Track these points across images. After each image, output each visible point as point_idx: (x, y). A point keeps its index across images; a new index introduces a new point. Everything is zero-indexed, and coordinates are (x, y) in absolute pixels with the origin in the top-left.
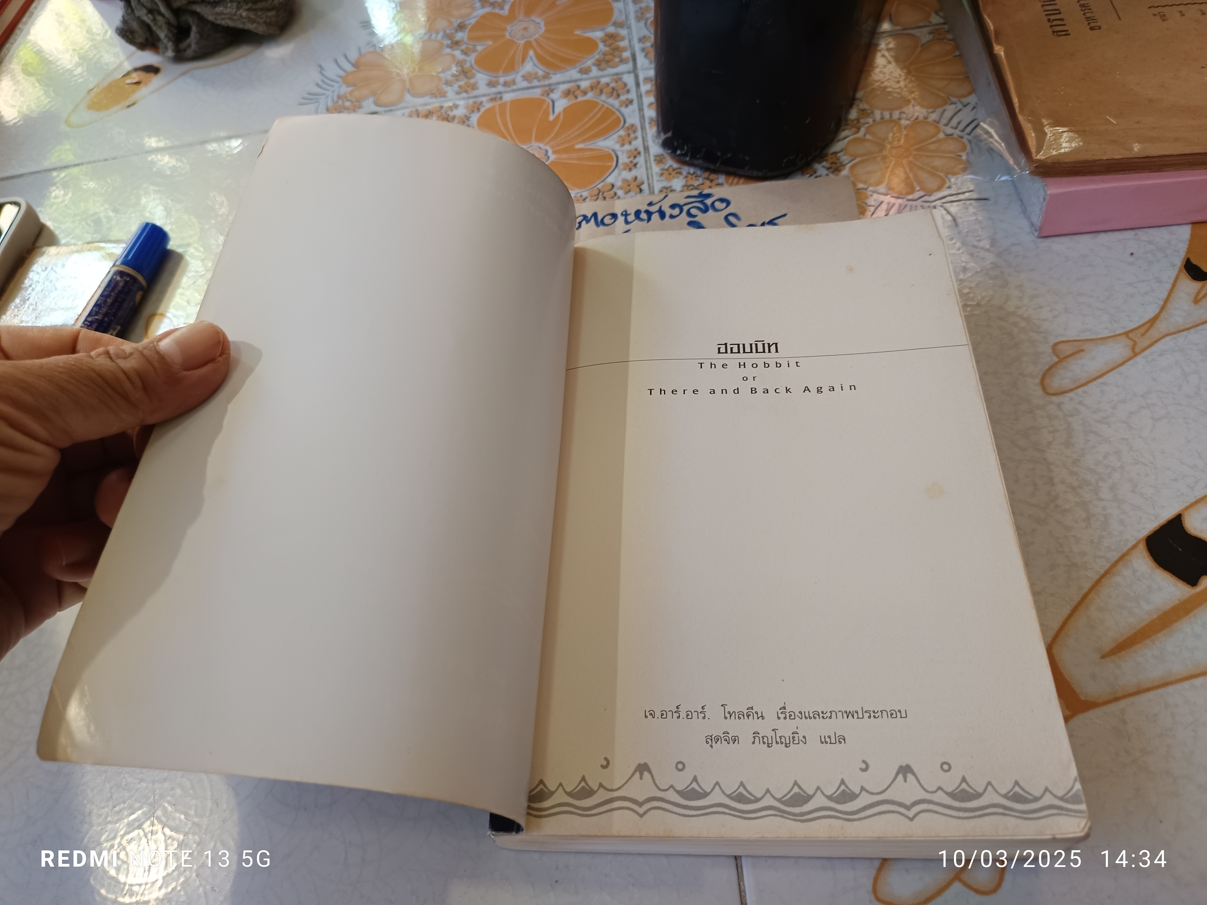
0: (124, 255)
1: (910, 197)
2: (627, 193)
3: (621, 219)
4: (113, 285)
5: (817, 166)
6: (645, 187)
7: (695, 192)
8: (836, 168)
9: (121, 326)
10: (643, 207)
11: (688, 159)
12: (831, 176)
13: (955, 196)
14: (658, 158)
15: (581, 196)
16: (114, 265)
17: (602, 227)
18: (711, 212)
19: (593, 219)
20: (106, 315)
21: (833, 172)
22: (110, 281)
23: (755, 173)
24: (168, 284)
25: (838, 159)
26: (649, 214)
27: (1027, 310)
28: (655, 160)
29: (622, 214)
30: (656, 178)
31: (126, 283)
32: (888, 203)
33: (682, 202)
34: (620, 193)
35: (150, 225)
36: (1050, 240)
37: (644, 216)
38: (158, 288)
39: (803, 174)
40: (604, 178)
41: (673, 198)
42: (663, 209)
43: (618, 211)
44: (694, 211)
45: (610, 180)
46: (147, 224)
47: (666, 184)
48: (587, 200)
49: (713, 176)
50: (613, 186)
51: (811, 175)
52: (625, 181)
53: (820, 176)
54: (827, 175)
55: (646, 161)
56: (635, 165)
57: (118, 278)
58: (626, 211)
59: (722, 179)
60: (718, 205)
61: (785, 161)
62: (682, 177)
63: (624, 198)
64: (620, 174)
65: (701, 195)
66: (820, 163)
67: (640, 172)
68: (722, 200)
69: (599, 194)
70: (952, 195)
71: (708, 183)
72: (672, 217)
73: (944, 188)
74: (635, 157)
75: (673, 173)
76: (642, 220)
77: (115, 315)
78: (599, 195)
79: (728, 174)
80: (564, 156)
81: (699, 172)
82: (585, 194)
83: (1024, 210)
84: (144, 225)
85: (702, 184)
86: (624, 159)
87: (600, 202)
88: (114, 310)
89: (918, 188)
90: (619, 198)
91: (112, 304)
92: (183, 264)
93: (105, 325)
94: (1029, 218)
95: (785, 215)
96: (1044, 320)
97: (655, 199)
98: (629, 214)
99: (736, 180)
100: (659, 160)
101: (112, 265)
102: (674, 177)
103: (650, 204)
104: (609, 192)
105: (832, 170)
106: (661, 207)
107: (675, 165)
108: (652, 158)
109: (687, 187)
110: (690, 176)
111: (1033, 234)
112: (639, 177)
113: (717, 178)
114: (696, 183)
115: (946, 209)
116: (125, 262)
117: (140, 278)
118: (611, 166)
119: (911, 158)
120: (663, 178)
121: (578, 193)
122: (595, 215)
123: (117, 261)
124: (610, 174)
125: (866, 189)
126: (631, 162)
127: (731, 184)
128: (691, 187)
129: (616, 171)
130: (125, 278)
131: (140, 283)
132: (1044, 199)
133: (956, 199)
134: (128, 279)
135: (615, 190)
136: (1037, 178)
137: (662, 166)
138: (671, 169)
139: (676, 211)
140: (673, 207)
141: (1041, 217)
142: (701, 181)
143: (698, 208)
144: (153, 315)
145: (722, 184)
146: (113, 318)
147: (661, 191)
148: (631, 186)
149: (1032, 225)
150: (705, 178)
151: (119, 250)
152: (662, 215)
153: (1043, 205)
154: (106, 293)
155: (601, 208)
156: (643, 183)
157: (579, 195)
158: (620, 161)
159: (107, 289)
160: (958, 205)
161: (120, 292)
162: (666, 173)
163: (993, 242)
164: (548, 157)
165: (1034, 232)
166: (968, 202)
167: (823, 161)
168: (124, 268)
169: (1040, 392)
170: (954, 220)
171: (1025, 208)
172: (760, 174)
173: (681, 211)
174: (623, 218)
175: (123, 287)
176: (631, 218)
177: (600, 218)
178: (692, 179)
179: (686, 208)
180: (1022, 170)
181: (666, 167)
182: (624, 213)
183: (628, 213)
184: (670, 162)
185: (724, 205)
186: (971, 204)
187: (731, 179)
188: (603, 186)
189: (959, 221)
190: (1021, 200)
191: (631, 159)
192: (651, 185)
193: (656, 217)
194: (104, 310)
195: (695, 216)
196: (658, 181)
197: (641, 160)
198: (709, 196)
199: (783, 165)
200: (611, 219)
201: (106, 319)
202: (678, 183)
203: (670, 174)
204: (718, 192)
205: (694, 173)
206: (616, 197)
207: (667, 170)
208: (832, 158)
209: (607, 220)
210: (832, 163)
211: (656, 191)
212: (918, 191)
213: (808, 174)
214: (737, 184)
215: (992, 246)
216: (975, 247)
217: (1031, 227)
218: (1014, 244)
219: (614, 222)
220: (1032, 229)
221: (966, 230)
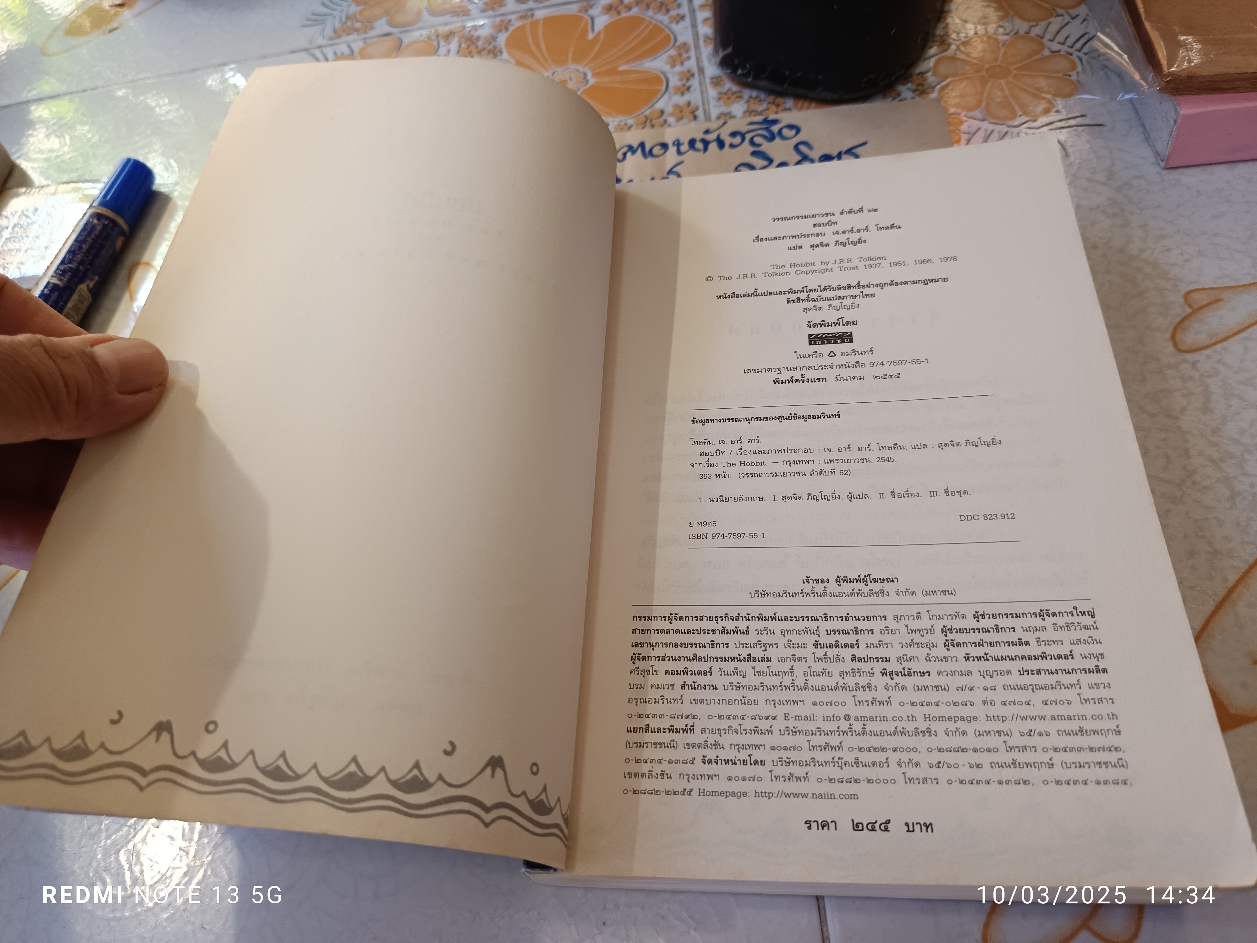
0: (101, 196)
1: (1010, 123)
2: (679, 119)
3: (672, 150)
4: (88, 228)
5: (901, 88)
6: (700, 113)
7: (760, 118)
8: (922, 90)
9: (99, 276)
10: (699, 136)
11: (750, 80)
12: (918, 99)
13: (1064, 122)
14: (714, 80)
15: (626, 124)
16: (91, 206)
17: (650, 159)
18: (778, 140)
19: (639, 151)
20: (81, 263)
21: (919, 95)
22: (86, 225)
23: (829, 95)
24: (153, 228)
25: (925, 80)
26: (706, 143)
27: (1152, 253)
28: (711, 83)
29: (674, 143)
30: (712, 103)
31: (105, 227)
32: (986, 130)
33: (744, 128)
34: (671, 120)
35: (132, 161)
36: (1178, 172)
37: (699, 145)
38: (142, 233)
39: (885, 97)
40: (652, 104)
41: (732, 126)
42: (722, 137)
43: (669, 140)
44: (758, 140)
45: (660, 105)
46: (129, 160)
47: (724, 109)
48: (633, 129)
49: (779, 100)
50: (662, 112)
51: (894, 99)
52: (676, 106)
53: (905, 99)
54: (913, 98)
55: (701, 85)
56: (688, 88)
57: (95, 221)
58: (678, 140)
59: (790, 103)
60: (786, 132)
61: (864, 80)
62: (742, 102)
63: (675, 126)
64: (670, 99)
65: (765, 121)
66: (904, 84)
67: (694, 97)
68: (791, 127)
69: (645, 122)
70: (1061, 121)
71: (773, 108)
72: (732, 146)
73: (1052, 114)
74: (688, 79)
75: (733, 97)
76: (697, 150)
77: (92, 263)
78: (647, 122)
79: (798, 97)
80: (606, 79)
81: (763, 96)
82: (630, 122)
83: (1147, 136)
84: (125, 161)
85: (767, 109)
86: (675, 81)
87: (648, 131)
88: (90, 258)
89: (1020, 113)
90: (669, 126)
91: (88, 251)
92: (170, 206)
93: (80, 275)
94: (1152, 147)
95: (864, 144)
96: (1173, 265)
97: (712, 126)
98: (683, 144)
99: (806, 104)
100: (716, 82)
101: (89, 206)
102: (733, 102)
103: (707, 132)
104: (659, 120)
105: (917, 92)
106: (719, 136)
107: (735, 88)
108: (708, 81)
109: (749, 112)
110: (752, 101)
111: (1159, 164)
112: (693, 102)
113: (785, 103)
114: (760, 108)
115: (1054, 137)
116: (104, 203)
117: (121, 222)
118: (660, 90)
119: (1010, 79)
120: (721, 103)
121: (622, 121)
122: (642, 145)
123: (93, 202)
124: (659, 99)
125: (959, 114)
126: (684, 85)
127: (801, 109)
128: (753, 113)
129: (666, 96)
130: (103, 221)
131: (120, 227)
132: (1175, 122)
133: (1066, 125)
134: (107, 222)
135: (664, 117)
136: (1166, 96)
137: (720, 89)
138: (730, 93)
139: (738, 140)
140: (734, 134)
141: (1170, 143)
142: (765, 105)
143: (763, 136)
144: (136, 265)
145: (789, 109)
146: (89, 267)
147: (719, 118)
148: (684, 113)
149: (1157, 154)
150: (769, 103)
151: (96, 190)
152: (721, 144)
153: (1174, 130)
154: (81, 238)
155: (649, 136)
156: (697, 109)
157: (623, 123)
158: (671, 84)
159: (82, 234)
160: (1068, 132)
161: (98, 237)
162: (725, 97)
163: (1111, 175)
164: (587, 81)
165: (1161, 162)
166: (1080, 129)
167: (908, 82)
168: (102, 210)
169: (1171, 348)
170: (1065, 149)
171: (1149, 135)
172: (835, 96)
173: (743, 139)
174: (675, 148)
175: (101, 232)
176: (685, 147)
177: (647, 148)
178: (754, 104)
179: (748, 137)
180: (1150, 86)
181: (725, 90)
182: (676, 143)
183: (681, 141)
184: (729, 85)
185: (793, 132)
186: (1083, 131)
187: (800, 103)
188: (651, 113)
189: (1070, 150)
190: (1144, 126)
191: (683, 82)
192: (707, 111)
193: (713, 147)
194: (79, 257)
195: (759, 145)
196: (715, 106)
197: (695, 83)
198: (775, 122)
199: (863, 85)
200: (661, 149)
201: (81, 268)
202: (738, 108)
203: (729, 98)
204: (786, 118)
205: (757, 97)
206: (666, 125)
207: (726, 94)
208: (918, 79)
209: (657, 150)
210: (918, 85)
211: (714, 115)
212: (1021, 116)
213: (890, 96)
214: (808, 108)
215: (1109, 179)
216: (1089, 180)
217: (1156, 157)
218: (1135, 177)
219: (665, 153)
220: (1157, 159)
221: (1078, 161)
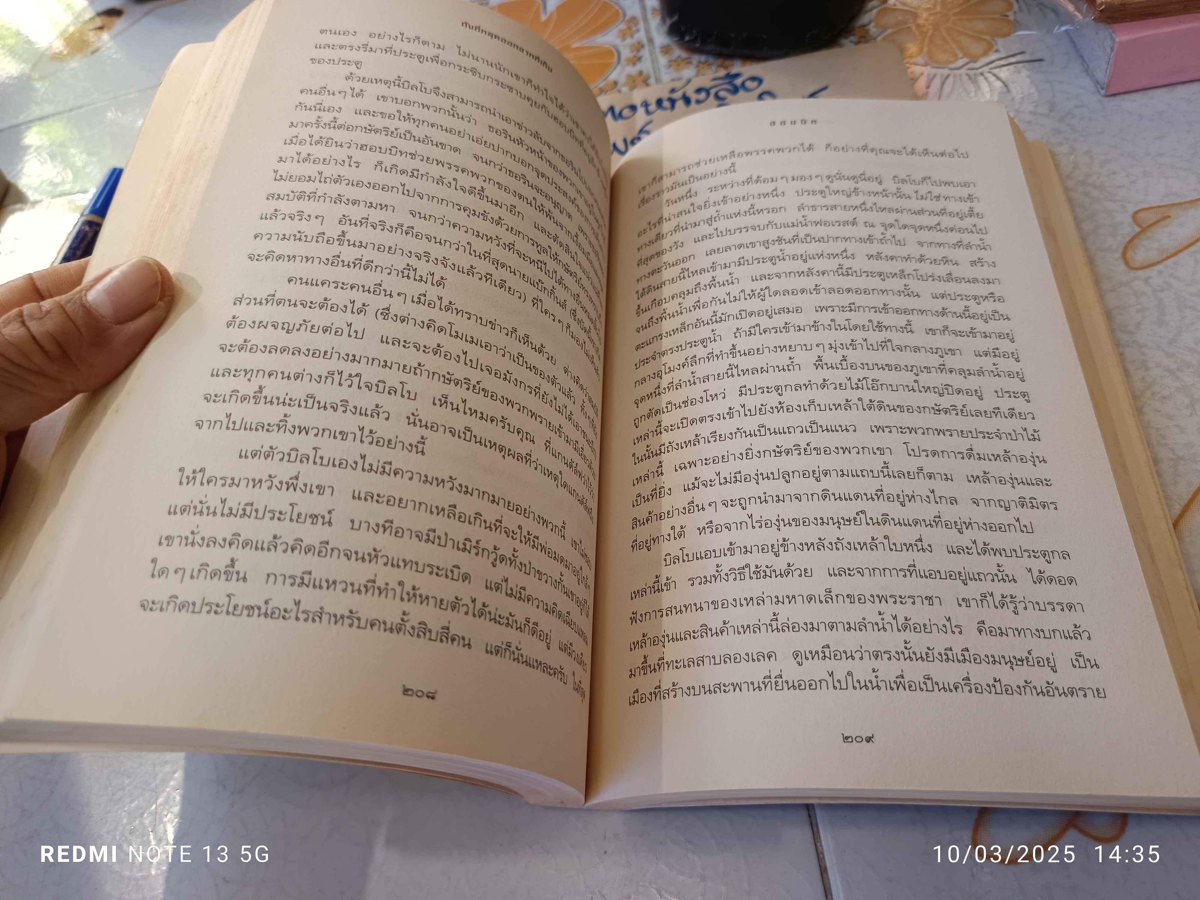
0: (91, 204)
1: (952, 66)
2: (634, 87)
3: (641, 111)
4: (81, 236)
5: (844, 42)
7: (722, 74)
8: (866, 40)
10: (665, 95)
13: (1004, 60)
16: (82, 215)
17: (620, 122)
18: (741, 92)
19: (610, 115)
21: (862, 45)
22: (79, 232)
25: (867, 31)
26: (673, 102)
27: (1098, 177)
28: (661, 51)
29: (642, 105)
30: (663, 70)
32: (928, 74)
33: (708, 84)
34: (626, 88)
35: (118, 170)
36: (1119, 98)
37: (666, 104)
40: (606, 76)
41: (694, 85)
42: (688, 94)
43: (638, 102)
44: (722, 94)
45: (613, 76)
46: (115, 169)
49: (726, 60)
50: (616, 83)
52: (629, 76)
55: (651, 54)
56: (640, 59)
57: (87, 228)
58: (646, 101)
59: (737, 64)
60: (749, 84)
62: (692, 66)
63: (635, 92)
64: (623, 70)
65: (728, 76)
67: (645, 66)
68: (753, 79)
70: (1001, 59)
72: (698, 102)
73: (991, 53)
74: (638, 50)
75: (683, 64)
76: (664, 109)
81: (711, 59)
83: (1086, 67)
84: (111, 170)
86: (626, 53)
87: (616, 96)
89: (961, 56)
94: (1092, 76)
95: (826, 87)
96: (1120, 187)
97: (677, 85)
98: (650, 105)
100: (666, 50)
101: (80, 215)
102: (683, 68)
103: (673, 91)
105: (860, 43)
106: (684, 93)
107: (684, 55)
108: (658, 50)
110: (702, 65)
111: (1099, 92)
112: (644, 71)
115: (994, 75)
116: (94, 211)
118: (612, 63)
120: (672, 69)
122: (612, 109)
123: (84, 211)
124: (612, 72)
126: (635, 56)
129: (619, 67)
130: (94, 227)
132: (1112, 49)
133: (1007, 63)
136: (1101, 25)
137: (670, 57)
138: (680, 59)
139: (703, 95)
140: (699, 91)
141: (1108, 71)
143: (728, 90)
148: (636, 81)
149: (1097, 82)
152: (687, 100)
153: (1111, 57)
154: (75, 245)
155: (617, 101)
156: (649, 77)
158: (623, 56)
159: (76, 241)
160: (1008, 70)
162: (675, 64)
163: (1053, 107)
165: (1101, 90)
166: (1020, 65)
167: (850, 35)
168: (93, 218)
169: (1122, 267)
170: (1005, 85)
171: (1088, 65)
173: (708, 94)
174: (643, 109)
176: (653, 107)
177: (617, 111)
179: (713, 92)
180: (1085, 16)
181: (674, 58)
182: (644, 104)
183: (649, 101)
184: (678, 52)
185: (755, 84)
186: (1023, 67)
189: (1011, 86)
190: (1082, 58)
191: (634, 53)
193: (680, 104)
195: (724, 99)
196: (667, 73)
197: (645, 53)
198: (737, 75)
200: (630, 111)
202: (690, 72)
203: (679, 65)
205: (707, 60)
207: (676, 60)
208: (860, 31)
209: (626, 112)
210: (861, 36)
212: (961, 58)
215: (1051, 111)
216: (1032, 113)
217: (1096, 86)
218: (1077, 107)
219: (634, 115)
220: (1097, 88)
221: (1021, 96)
